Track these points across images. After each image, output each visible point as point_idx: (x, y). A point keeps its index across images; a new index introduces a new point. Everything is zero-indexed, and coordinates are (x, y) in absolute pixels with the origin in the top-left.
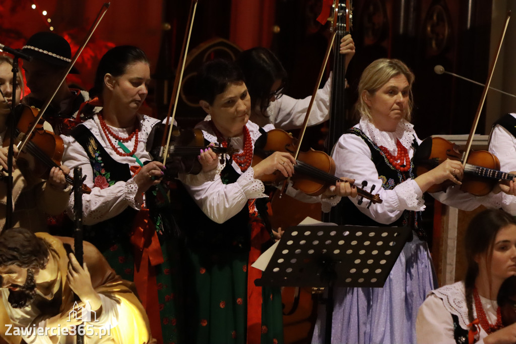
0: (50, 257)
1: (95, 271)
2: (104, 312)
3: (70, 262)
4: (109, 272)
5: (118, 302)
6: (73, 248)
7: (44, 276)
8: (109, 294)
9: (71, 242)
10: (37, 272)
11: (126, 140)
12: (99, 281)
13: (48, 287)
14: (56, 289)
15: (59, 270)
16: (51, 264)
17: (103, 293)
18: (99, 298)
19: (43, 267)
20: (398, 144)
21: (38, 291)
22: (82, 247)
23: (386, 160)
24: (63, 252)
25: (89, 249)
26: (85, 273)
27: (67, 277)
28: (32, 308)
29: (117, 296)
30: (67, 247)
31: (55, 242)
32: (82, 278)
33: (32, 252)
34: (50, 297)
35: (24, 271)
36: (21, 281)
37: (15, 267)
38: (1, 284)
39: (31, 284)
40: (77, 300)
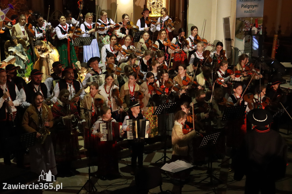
1: (50, 46)
4: (52, 46)
5: (54, 50)
7: (43, 47)
8: (52, 49)
13: (43, 48)
14: (45, 49)
15: (45, 46)
16: (43, 45)
20: (90, 25)
24: (45, 43)
25: (49, 43)
28: (41, 52)
30: (46, 43)
32: (48, 47)
33: (41, 44)
34: (44, 50)
35: (40, 46)
36: (40, 48)
37: (38, 46)
38: (36, 48)
39: (41, 48)
40: (48, 50)
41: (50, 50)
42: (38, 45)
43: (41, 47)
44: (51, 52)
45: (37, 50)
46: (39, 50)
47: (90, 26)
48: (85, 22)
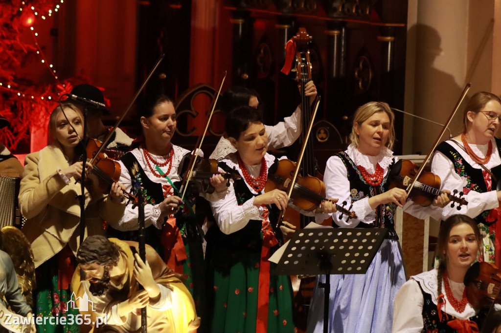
0: (120, 257)
1: (154, 266)
2: (162, 298)
3: (136, 260)
4: (164, 267)
5: (172, 290)
6: (137, 249)
7: (116, 271)
8: (165, 284)
9: (136, 245)
10: (111, 268)
11: (163, 165)
12: (157, 274)
13: (118, 279)
14: (124, 281)
15: (127, 266)
16: (121, 262)
17: (161, 283)
18: (158, 287)
19: (116, 265)
21: (112, 283)
22: (144, 249)
23: (361, 177)
24: (130, 253)
25: (150, 251)
26: (147, 268)
27: (134, 271)
28: (107, 296)
29: (171, 285)
30: (133, 249)
31: (123, 245)
32: (145, 272)
33: (108, 254)
34: (120, 287)
35: (102, 267)
36: (99, 275)
37: (95, 265)
38: (83, 277)
39: (106, 277)
40: (141, 288)
41: (151, 291)
42: (95, 258)
43: (106, 273)
44: (154, 301)
45: (87, 284)
46: (96, 289)
47: (374, 172)
48: (349, 148)
